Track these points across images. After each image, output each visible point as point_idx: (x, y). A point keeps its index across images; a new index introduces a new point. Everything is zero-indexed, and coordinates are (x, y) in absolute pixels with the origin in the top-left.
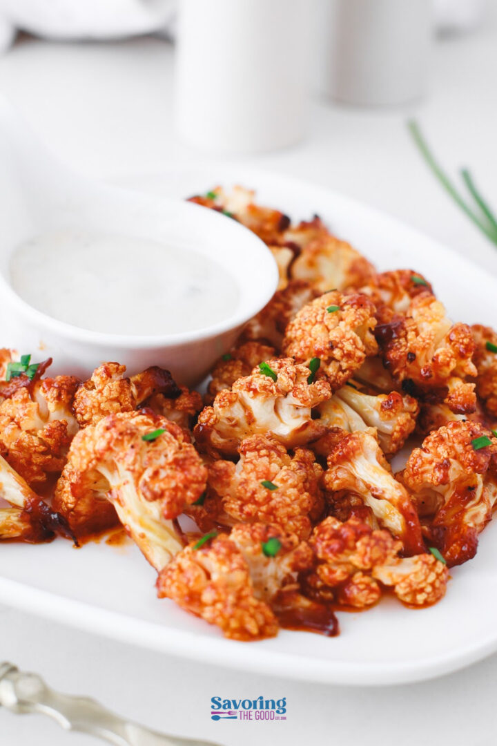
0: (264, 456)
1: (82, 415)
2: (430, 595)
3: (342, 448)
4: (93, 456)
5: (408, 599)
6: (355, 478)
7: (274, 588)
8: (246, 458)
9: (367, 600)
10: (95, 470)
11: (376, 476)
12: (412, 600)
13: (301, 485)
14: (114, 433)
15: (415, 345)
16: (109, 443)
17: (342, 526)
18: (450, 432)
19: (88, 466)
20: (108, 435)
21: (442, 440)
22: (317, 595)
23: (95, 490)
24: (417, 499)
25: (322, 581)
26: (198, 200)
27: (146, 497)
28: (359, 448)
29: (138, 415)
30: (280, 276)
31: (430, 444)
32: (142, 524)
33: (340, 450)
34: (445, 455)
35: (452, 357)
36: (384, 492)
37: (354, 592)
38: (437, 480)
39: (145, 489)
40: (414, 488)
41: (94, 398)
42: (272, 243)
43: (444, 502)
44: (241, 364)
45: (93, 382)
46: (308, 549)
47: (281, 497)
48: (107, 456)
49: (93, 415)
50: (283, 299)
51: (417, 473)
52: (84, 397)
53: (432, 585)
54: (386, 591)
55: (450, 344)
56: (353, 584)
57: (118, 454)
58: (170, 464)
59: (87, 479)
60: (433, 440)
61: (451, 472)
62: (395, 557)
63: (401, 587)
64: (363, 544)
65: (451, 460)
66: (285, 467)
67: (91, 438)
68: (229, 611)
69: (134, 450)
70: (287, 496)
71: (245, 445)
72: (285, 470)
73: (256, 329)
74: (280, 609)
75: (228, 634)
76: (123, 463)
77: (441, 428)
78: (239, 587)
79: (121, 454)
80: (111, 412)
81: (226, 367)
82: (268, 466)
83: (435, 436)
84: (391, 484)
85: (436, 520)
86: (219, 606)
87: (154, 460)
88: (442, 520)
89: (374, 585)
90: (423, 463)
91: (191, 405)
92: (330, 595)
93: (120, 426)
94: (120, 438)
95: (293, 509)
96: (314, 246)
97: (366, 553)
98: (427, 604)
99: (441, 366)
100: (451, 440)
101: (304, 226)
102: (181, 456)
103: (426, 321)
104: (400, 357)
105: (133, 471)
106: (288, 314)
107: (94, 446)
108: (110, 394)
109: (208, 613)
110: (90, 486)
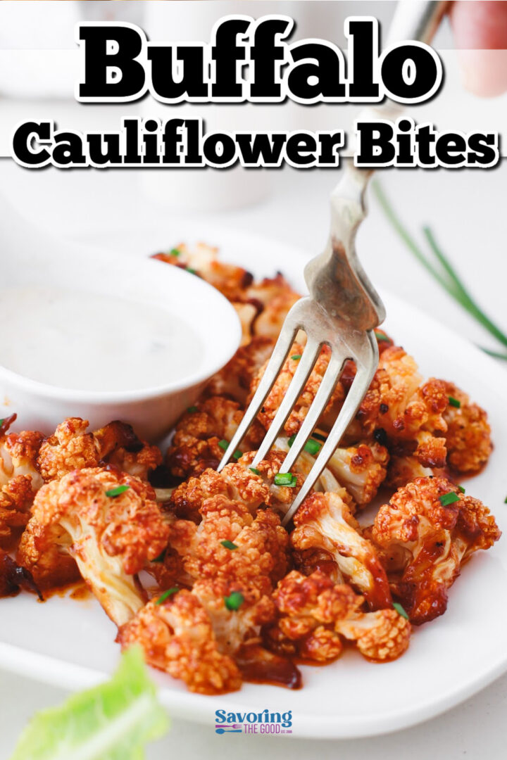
0: (224, 516)
1: (47, 470)
2: (393, 650)
3: (308, 507)
4: (56, 510)
5: (370, 654)
6: (322, 536)
7: (236, 643)
8: (207, 518)
9: (328, 654)
10: (57, 524)
11: (342, 534)
12: (374, 655)
13: (262, 545)
14: (78, 488)
15: (389, 396)
16: (72, 497)
17: (305, 580)
18: (417, 488)
19: (51, 519)
20: (72, 489)
21: (410, 497)
22: (280, 648)
23: (59, 544)
24: (386, 555)
25: (284, 634)
26: (161, 257)
27: (107, 552)
28: (324, 507)
29: (102, 471)
30: (243, 332)
31: (399, 501)
32: (103, 579)
33: (306, 509)
34: (414, 512)
35: (424, 411)
36: (350, 550)
37: (315, 646)
38: (406, 536)
39: (107, 544)
40: (383, 545)
41: (59, 453)
42: (235, 300)
43: (413, 558)
44: (206, 416)
45: (56, 438)
46: (270, 602)
47: (241, 557)
48: (71, 511)
49: (57, 470)
50: (246, 354)
51: (386, 530)
52: (49, 452)
53: (394, 640)
54: (348, 646)
55: (423, 398)
56: (315, 638)
57: (81, 508)
58: (132, 520)
59: (51, 533)
60: (401, 496)
61: (420, 529)
62: (357, 611)
63: (363, 642)
64: (324, 598)
65: (420, 516)
66: (246, 528)
67: (55, 492)
68: (194, 665)
69: (97, 505)
70: (247, 556)
71: (206, 505)
72: (246, 530)
73: (220, 384)
74: (242, 662)
75: (193, 688)
76: (86, 517)
77: (408, 485)
78: (202, 641)
79: (84, 509)
80: (76, 467)
81: (190, 419)
82: (229, 526)
83: (403, 492)
84: (358, 542)
85: (405, 576)
86: (184, 660)
87: (117, 516)
88: (412, 576)
89: (336, 639)
90: (392, 520)
91: (153, 459)
92: (291, 648)
93: (85, 482)
94: (84, 492)
95: (253, 569)
96: (277, 302)
97: (327, 607)
98: (388, 659)
99: (413, 419)
100: (419, 496)
101: (267, 283)
102: (144, 512)
103: (399, 374)
104: (373, 408)
105: (95, 526)
106: (251, 370)
107: (58, 500)
108: (75, 449)
109: (173, 667)
110: (54, 539)
